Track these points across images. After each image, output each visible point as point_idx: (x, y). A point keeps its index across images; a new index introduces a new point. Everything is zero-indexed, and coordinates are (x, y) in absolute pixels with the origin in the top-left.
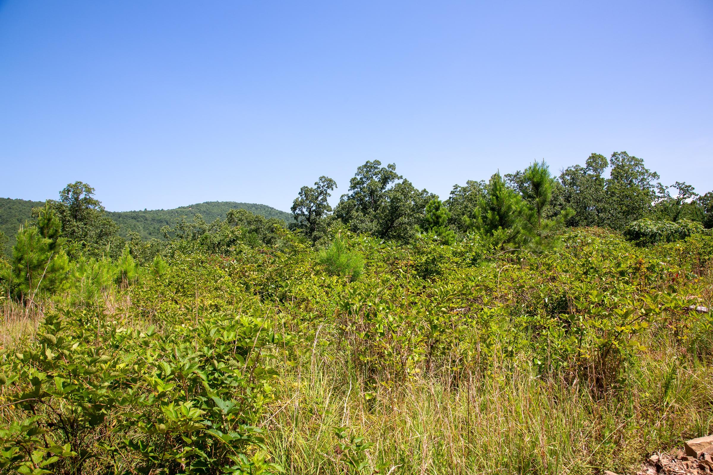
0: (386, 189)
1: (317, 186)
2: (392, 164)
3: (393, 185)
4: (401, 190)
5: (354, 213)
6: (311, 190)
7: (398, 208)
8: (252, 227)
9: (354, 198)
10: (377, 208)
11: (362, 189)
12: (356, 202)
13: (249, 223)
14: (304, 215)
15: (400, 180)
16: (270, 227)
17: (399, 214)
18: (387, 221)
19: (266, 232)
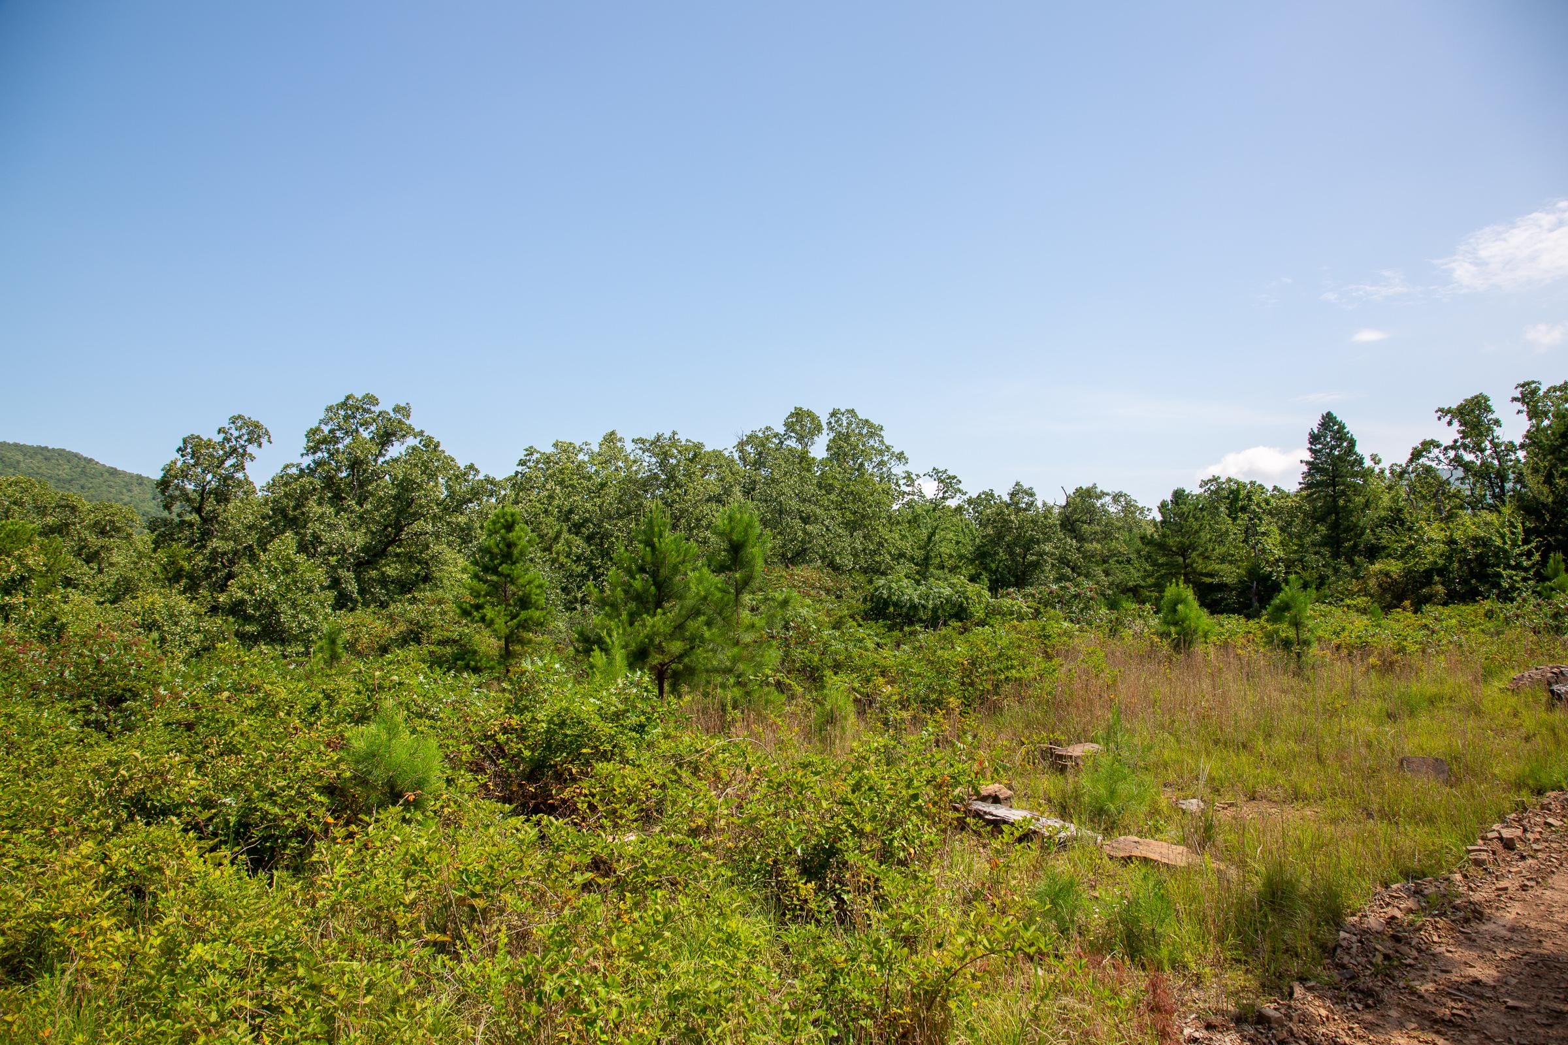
0: (387, 458)
1: (222, 435)
2: (403, 405)
3: (403, 449)
4: (423, 464)
5: (313, 507)
6: (208, 444)
7: (413, 500)
8: (50, 520)
9: (312, 472)
10: (366, 499)
11: (332, 455)
12: (318, 484)
13: (42, 511)
14: (188, 500)
15: (419, 439)
16: (96, 523)
17: (414, 514)
18: (386, 527)
19: (86, 534)
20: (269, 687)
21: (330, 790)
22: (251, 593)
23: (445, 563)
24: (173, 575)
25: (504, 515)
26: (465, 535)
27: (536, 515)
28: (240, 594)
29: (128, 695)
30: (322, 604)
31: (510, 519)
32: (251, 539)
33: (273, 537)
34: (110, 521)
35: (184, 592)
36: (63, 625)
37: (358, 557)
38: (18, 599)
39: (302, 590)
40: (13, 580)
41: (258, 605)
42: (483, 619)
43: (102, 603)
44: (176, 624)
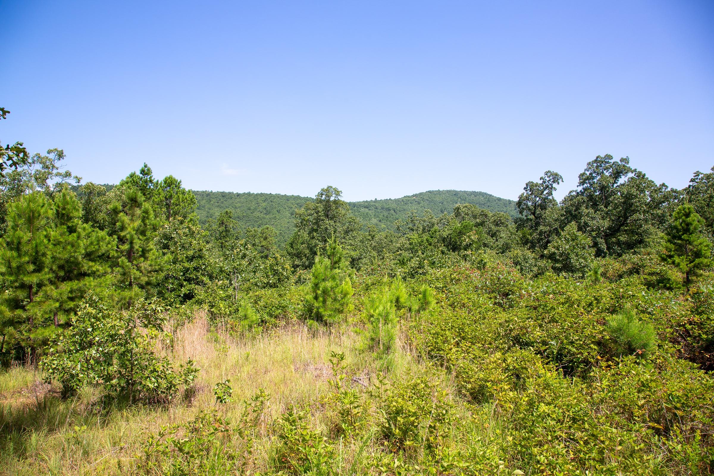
0: (618, 184)
1: (542, 180)
2: (625, 157)
3: (626, 179)
4: (637, 186)
5: (584, 210)
6: (536, 185)
7: (632, 204)
8: (478, 220)
9: (582, 193)
10: (609, 204)
11: (592, 185)
12: (585, 199)
13: (475, 217)
14: (529, 210)
15: (634, 173)
16: (495, 221)
17: (633, 211)
18: (619, 217)
19: (491, 225)
20: (570, 293)
21: (599, 343)
22: (558, 250)
23: (651, 234)
24: (525, 242)
25: (684, 209)
26: (661, 220)
27: (702, 208)
28: (553, 250)
29: (510, 293)
30: (590, 254)
31: (687, 211)
32: (557, 225)
33: (566, 224)
34: (500, 220)
35: (529, 249)
36: (485, 263)
37: (606, 232)
38: (469, 252)
39: (580, 248)
40: (467, 245)
41: (561, 255)
42: (673, 263)
43: (498, 253)
44: (527, 262)
